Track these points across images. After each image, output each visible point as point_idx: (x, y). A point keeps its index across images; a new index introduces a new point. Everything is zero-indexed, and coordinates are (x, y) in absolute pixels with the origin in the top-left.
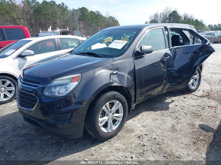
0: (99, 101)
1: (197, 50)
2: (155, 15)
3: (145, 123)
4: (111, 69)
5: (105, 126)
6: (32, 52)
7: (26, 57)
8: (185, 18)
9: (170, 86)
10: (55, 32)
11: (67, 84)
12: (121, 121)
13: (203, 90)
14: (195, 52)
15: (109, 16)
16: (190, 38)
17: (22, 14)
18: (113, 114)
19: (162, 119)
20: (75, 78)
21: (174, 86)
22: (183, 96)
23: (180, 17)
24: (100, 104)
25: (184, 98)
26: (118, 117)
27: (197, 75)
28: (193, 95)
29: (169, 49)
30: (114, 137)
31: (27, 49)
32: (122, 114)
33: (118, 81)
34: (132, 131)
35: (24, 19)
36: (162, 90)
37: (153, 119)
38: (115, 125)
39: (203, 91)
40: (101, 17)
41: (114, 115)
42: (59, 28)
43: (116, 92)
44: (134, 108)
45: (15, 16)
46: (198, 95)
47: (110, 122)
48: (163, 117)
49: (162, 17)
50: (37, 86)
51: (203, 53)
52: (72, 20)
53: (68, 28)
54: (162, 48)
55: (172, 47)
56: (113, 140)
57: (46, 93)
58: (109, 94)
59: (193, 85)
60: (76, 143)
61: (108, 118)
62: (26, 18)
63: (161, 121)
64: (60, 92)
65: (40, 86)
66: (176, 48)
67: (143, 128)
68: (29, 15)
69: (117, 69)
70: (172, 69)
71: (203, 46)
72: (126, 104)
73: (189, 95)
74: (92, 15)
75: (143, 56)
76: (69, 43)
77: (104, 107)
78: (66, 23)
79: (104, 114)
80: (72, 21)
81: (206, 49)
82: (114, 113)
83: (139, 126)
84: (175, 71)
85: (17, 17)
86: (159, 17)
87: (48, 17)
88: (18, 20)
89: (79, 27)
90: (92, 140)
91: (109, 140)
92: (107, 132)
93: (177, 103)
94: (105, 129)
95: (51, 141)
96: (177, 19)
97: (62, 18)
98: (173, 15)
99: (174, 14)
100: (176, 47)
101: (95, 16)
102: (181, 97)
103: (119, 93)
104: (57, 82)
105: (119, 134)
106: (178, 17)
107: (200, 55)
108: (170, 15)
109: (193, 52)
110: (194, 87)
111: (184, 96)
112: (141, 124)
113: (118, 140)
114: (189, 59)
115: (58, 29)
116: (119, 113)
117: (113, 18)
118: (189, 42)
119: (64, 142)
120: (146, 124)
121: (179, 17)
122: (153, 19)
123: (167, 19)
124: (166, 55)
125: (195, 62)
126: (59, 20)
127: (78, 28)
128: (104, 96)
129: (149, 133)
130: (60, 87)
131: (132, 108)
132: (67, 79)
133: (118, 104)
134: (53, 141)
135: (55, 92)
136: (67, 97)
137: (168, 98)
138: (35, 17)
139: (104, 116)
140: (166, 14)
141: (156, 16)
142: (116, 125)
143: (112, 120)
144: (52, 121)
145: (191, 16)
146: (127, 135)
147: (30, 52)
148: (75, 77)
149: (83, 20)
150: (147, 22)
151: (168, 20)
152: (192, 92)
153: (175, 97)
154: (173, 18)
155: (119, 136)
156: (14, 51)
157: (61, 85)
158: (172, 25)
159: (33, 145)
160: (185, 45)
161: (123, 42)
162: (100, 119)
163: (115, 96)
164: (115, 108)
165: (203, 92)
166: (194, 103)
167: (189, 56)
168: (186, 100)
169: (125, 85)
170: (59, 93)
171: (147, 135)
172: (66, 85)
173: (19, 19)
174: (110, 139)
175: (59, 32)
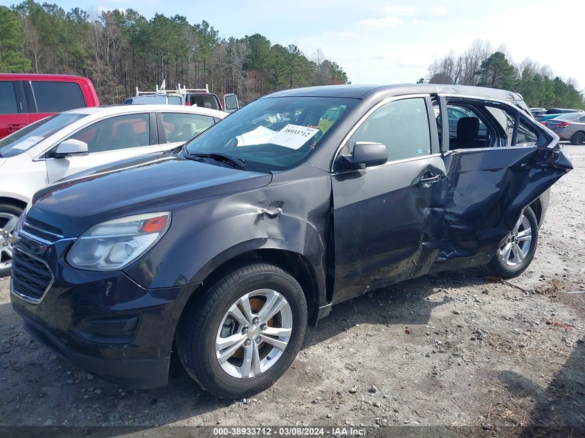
0: (220, 291)
1: (522, 161)
2: (446, 61)
3: (358, 358)
4: (261, 204)
5: (237, 359)
6: (83, 146)
7: (68, 158)
8: (526, 72)
9: (441, 259)
10: (174, 94)
11: (129, 238)
12: (284, 348)
13: (542, 274)
14: (515, 169)
15: (322, 61)
16: (508, 127)
17: (100, 47)
18: (262, 327)
19: (406, 349)
20: (153, 223)
21: (451, 258)
22: (481, 286)
23: (512, 68)
24: (221, 297)
25: (483, 292)
26: (276, 337)
27: (526, 231)
28: (511, 285)
29: (440, 154)
30: (263, 393)
31: (71, 137)
32: (290, 330)
33: (280, 237)
34: (317, 378)
35: (106, 59)
36: (418, 269)
37: (381, 349)
38: (266, 358)
39: (542, 276)
40: (301, 63)
41: (264, 332)
42: (184, 86)
43: (273, 267)
44: (327, 313)
45: (82, 52)
46: (525, 288)
47: (252, 349)
48: (411, 345)
49: (463, 67)
50: (54, 239)
51: (540, 170)
52: (227, 66)
53: (207, 85)
54: (420, 151)
55: (451, 151)
56: (255, 400)
57: (76, 260)
58: (250, 271)
59: (512, 257)
60: (154, 401)
61: (246, 338)
62: (110, 56)
63: (404, 356)
64: (112, 258)
65: (62, 238)
66: (462, 154)
67: (349, 371)
68: (117, 49)
69: (280, 204)
70: (448, 210)
71: (540, 152)
72: (301, 303)
73: (498, 285)
74: (279, 54)
75: (359, 170)
76: (194, 125)
77: (234, 306)
78: (210, 72)
79: (234, 326)
80: (226, 69)
81: (547, 161)
82: (265, 324)
83: (339, 364)
84: (456, 216)
85: (86, 54)
86: (456, 68)
87: (165, 57)
88: (89, 62)
89: (243, 85)
90: (199, 395)
91: (245, 400)
92: (240, 377)
93: (459, 306)
94: (237, 369)
95: (92, 389)
96: (505, 74)
97: (200, 59)
98: (493, 62)
99: (496, 60)
100: (459, 151)
101: (286, 59)
102: (475, 290)
103: (280, 271)
104: (104, 230)
105: (275, 385)
106: (507, 70)
107: (530, 176)
108: (486, 64)
109: (510, 168)
110: (514, 264)
111: (485, 287)
112: (346, 360)
113: (272, 401)
114: (497, 186)
115: (182, 87)
116: (281, 327)
117: (332, 66)
118: (505, 137)
119: (123, 394)
120: (360, 361)
121: (511, 70)
122: (438, 72)
123: (478, 73)
124: (430, 171)
125: (514, 196)
126: (192, 66)
127: (239, 87)
128: (236, 277)
129: (360, 388)
130: (111, 246)
131: (320, 313)
132: (130, 224)
133: (278, 300)
134: (94, 390)
135: (99, 258)
136: (125, 273)
137: (435, 290)
138: (134, 56)
139: (235, 332)
140: (474, 61)
141: (448, 64)
142: (269, 359)
143: (256, 346)
144: (87, 336)
145: (543, 69)
146: (300, 389)
147: (78, 146)
148: (155, 221)
149: (253, 68)
150: (422, 79)
151: (478, 78)
152: (509, 278)
153: (458, 290)
154: (492, 72)
155: (277, 389)
156: (39, 140)
157: (116, 240)
158: (456, 90)
159: (41, 397)
160: (492, 146)
161: (307, 132)
162: (220, 341)
163: (267, 277)
164: (267, 311)
165: (542, 279)
166: (507, 309)
167: (499, 176)
168: (487, 298)
169: (301, 249)
170: (107, 260)
171: (355, 392)
172: (128, 241)
173: (93, 58)
174: (247, 398)
175: (183, 95)
